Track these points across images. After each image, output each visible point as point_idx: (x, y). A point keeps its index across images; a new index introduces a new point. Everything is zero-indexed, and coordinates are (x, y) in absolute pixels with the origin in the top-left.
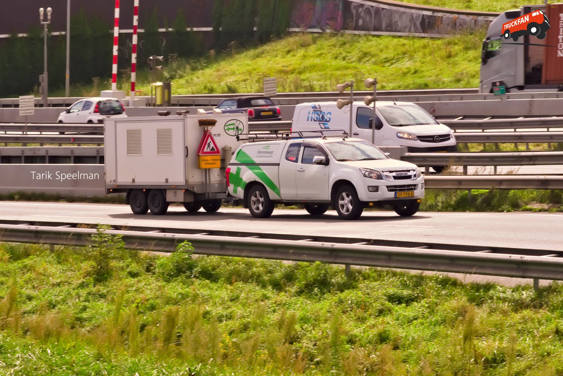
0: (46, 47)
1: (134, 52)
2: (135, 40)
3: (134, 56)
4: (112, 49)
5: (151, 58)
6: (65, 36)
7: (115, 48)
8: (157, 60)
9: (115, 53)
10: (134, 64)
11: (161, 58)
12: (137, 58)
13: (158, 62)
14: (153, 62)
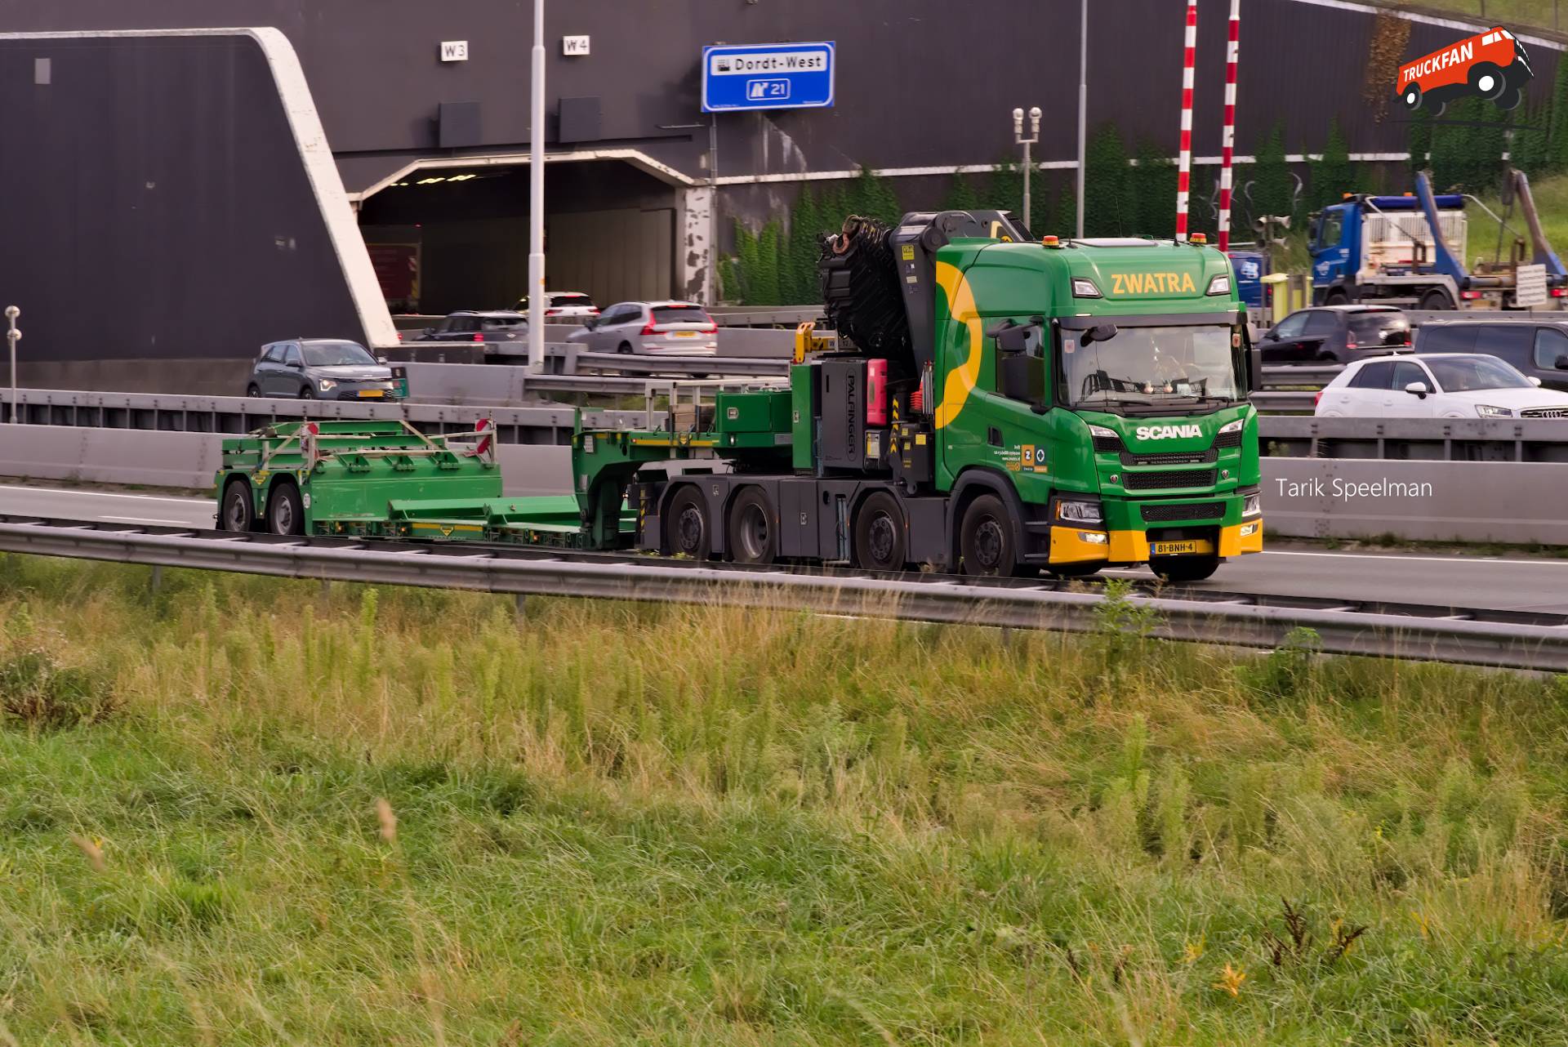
0: (1027, 195)
1: (1225, 208)
2: (1226, 179)
3: (1225, 214)
4: (1175, 198)
5: (1263, 219)
6: (1075, 170)
7: (1183, 197)
8: (1278, 226)
9: (1183, 208)
10: (1224, 233)
11: (1284, 220)
12: (1232, 220)
13: (1278, 229)
14: (1267, 230)
